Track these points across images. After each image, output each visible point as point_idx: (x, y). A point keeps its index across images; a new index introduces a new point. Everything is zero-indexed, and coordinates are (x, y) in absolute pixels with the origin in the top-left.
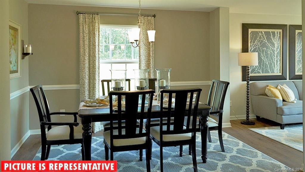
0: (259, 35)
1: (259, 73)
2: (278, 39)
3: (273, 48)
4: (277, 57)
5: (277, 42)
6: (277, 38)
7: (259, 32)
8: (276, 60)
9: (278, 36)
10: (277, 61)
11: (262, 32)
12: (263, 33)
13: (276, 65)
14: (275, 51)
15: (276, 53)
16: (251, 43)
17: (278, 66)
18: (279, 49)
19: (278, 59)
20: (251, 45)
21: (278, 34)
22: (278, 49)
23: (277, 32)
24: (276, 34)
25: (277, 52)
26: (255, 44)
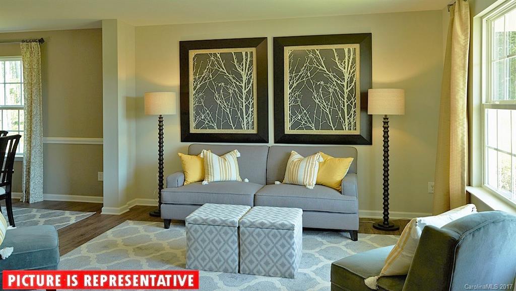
0: (210, 60)
1: (213, 128)
2: (248, 65)
3: (238, 83)
4: (247, 99)
5: (247, 71)
6: (246, 63)
7: (211, 54)
8: (244, 104)
9: (249, 60)
10: (247, 107)
11: (215, 55)
12: (218, 55)
13: (244, 115)
14: (244, 88)
15: (244, 92)
16: (195, 74)
17: (248, 116)
18: (250, 85)
19: (249, 103)
20: (195, 79)
21: (249, 56)
22: (248, 84)
23: (246, 53)
24: (244, 57)
25: (247, 90)
26: (203, 76)
